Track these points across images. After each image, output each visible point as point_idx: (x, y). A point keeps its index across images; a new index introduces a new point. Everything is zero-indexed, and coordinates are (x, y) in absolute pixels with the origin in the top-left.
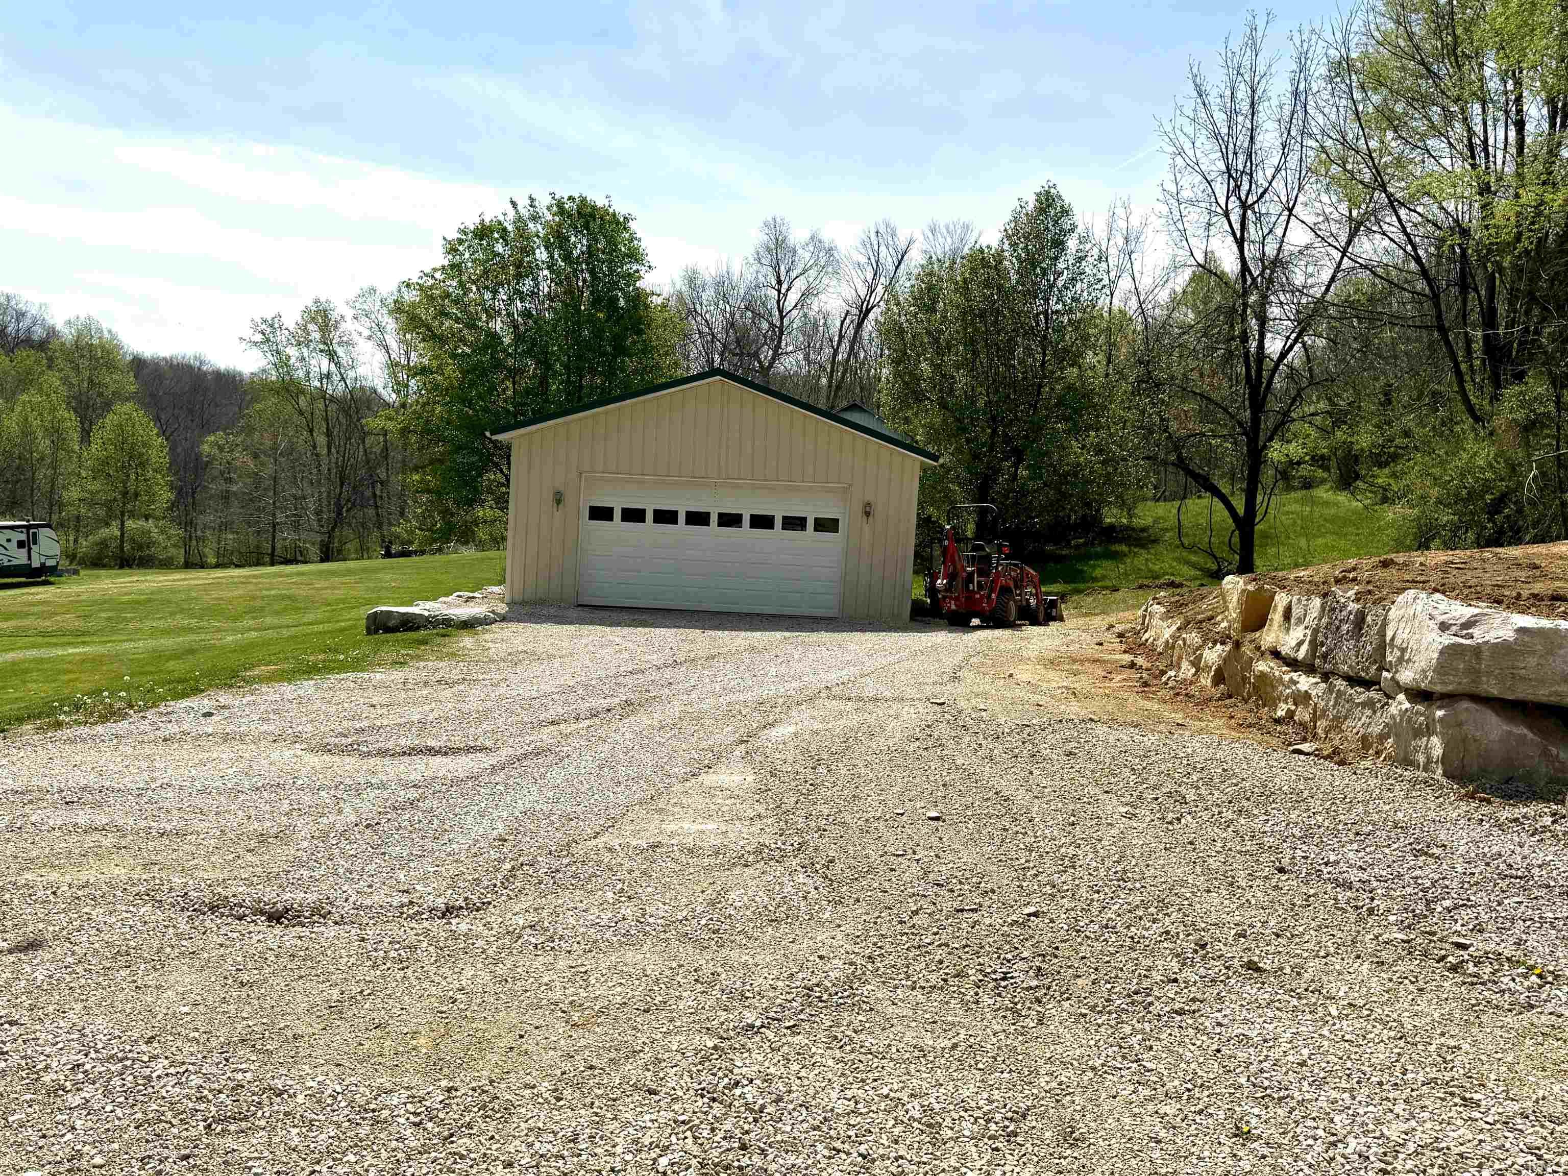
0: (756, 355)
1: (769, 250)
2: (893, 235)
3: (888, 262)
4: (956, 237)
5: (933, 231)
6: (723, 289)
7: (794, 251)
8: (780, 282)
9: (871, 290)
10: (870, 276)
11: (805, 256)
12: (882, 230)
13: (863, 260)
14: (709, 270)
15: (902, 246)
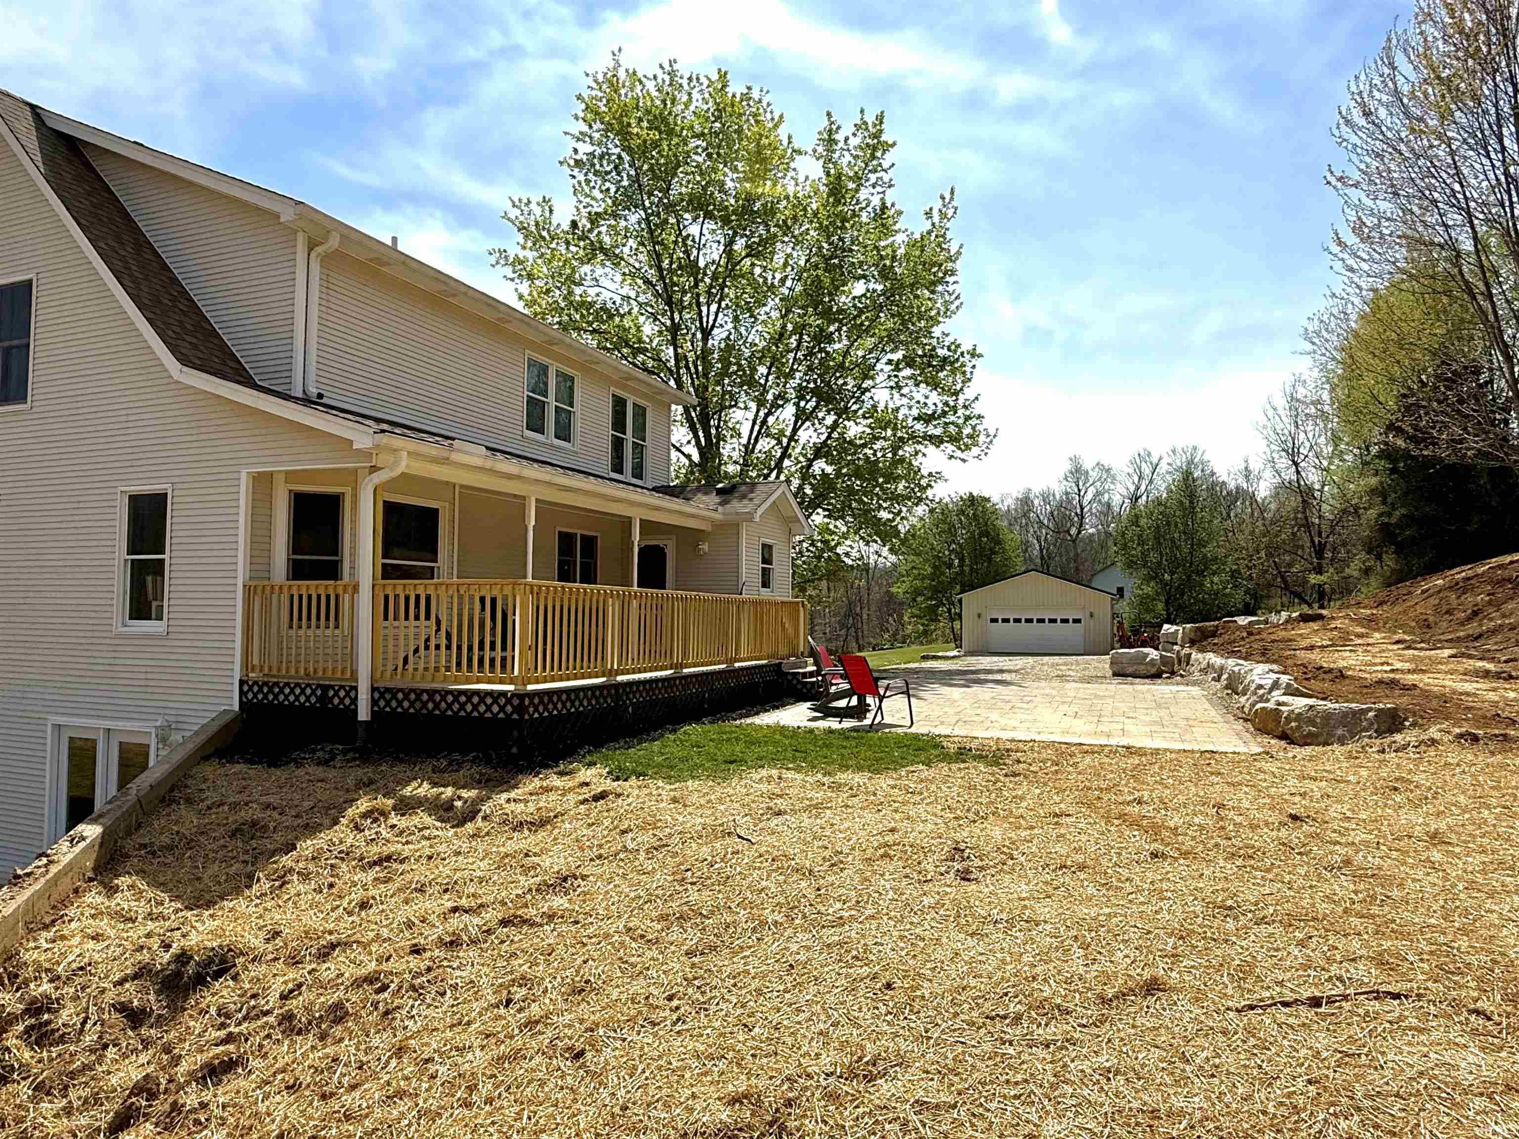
0: (1068, 532)
1: (1071, 473)
2: (1149, 454)
3: (1147, 470)
4: (1188, 454)
5: (1174, 451)
6: (1046, 497)
7: (1087, 472)
8: (1079, 490)
9: (1138, 488)
10: (1136, 479)
11: (1094, 475)
12: (1142, 453)
13: (1131, 471)
14: (1037, 489)
15: (1155, 461)
